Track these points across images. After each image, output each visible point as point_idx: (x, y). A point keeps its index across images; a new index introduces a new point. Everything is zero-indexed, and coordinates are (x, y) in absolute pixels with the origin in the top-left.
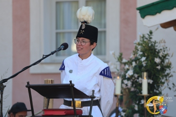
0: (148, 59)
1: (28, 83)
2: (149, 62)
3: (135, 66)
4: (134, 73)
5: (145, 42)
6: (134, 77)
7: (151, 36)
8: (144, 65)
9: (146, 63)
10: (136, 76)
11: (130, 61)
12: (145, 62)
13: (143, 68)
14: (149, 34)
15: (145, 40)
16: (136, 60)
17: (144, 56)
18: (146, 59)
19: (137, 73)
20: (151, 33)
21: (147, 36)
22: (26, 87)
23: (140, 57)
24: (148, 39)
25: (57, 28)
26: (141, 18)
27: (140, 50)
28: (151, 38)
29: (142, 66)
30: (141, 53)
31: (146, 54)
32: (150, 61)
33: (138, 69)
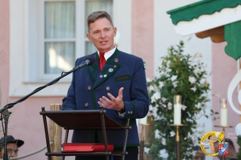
0: (180, 78)
1: (43, 109)
2: (181, 82)
3: (163, 88)
4: (162, 96)
5: (175, 56)
6: (162, 101)
7: (182, 49)
8: (175, 86)
9: (178, 84)
10: (164, 100)
11: (155, 81)
12: (177, 82)
13: (173, 90)
14: (180, 45)
15: (174, 53)
16: (164, 79)
17: (175, 75)
18: (178, 78)
19: (166, 97)
20: (182, 44)
21: (177, 48)
22: (41, 114)
23: (168, 75)
24: (179, 51)
25: (46, 37)
26: (173, 25)
27: (168, 66)
28: (181, 51)
29: (172, 87)
30: (170, 70)
31: (177, 72)
32: (183, 81)
33: (166, 91)
